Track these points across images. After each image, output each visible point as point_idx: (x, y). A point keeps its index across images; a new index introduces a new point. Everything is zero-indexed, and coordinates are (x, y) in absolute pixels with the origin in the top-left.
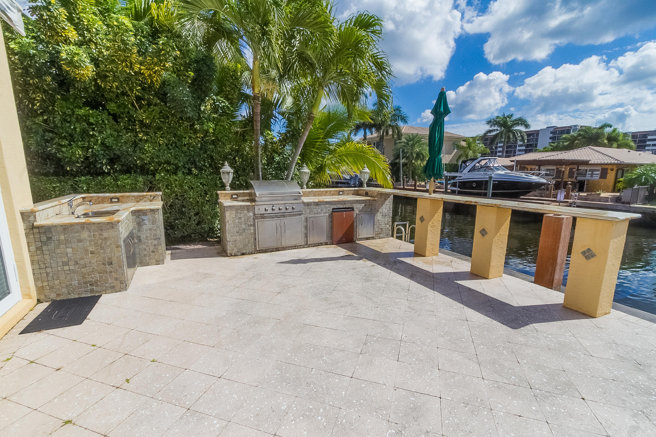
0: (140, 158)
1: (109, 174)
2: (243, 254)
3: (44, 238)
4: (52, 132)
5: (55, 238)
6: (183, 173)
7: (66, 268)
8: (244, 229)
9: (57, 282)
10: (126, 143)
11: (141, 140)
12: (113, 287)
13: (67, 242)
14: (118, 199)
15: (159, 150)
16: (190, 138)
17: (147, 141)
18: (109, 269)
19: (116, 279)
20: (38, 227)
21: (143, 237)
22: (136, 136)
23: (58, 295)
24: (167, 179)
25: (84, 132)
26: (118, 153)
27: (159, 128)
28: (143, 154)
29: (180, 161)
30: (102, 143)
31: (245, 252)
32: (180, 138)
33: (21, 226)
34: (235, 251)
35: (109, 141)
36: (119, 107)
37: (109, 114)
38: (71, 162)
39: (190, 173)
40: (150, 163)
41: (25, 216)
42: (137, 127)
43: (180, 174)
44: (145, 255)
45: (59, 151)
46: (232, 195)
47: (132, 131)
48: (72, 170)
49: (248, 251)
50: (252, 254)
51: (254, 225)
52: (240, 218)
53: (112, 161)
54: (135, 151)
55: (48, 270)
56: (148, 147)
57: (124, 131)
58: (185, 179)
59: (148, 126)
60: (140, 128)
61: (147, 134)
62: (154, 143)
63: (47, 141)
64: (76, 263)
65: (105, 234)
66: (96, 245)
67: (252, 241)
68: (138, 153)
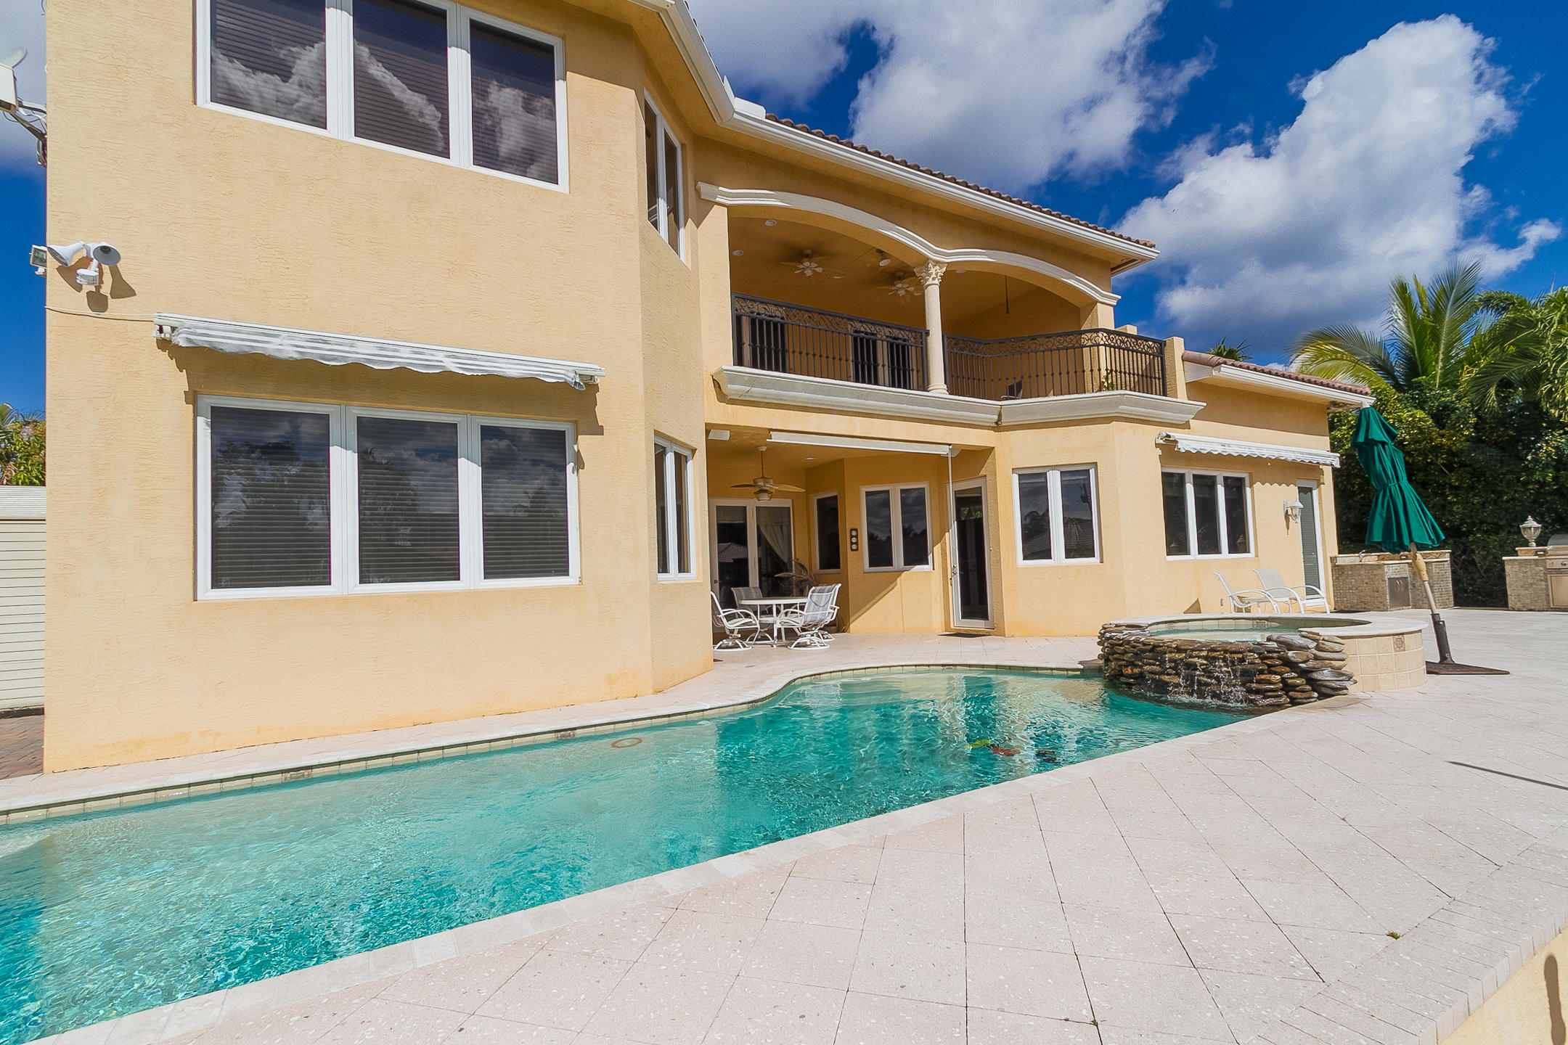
2: (1531, 610)
3: (1340, 573)
5: (1346, 573)
7: (1351, 591)
8: (1532, 584)
9: (1345, 599)
11: (1450, 503)
12: (1379, 608)
14: (1407, 556)
15: (1472, 511)
18: (1376, 594)
19: (1381, 603)
20: (1338, 566)
21: (1417, 584)
22: (1445, 500)
23: (1345, 607)
24: (1484, 540)
27: (1472, 488)
28: (1452, 515)
29: (1501, 520)
31: (1533, 608)
32: (1500, 494)
34: (1519, 605)
36: (1426, 476)
40: (1462, 524)
41: (1333, 559)
42: (1447, 490)
43: (1503, 534)
44: (1419, 600)
46: (1536, 552)
47: (1442, 494)
49: (1537, 608)
50: (1543, 611)
51: (1546, 580)
52: (1526, 572)
55: (1341, 591)
56: (1458, 508)
57: (1432, 497)
58: (1508, 539)
59: (1457, 488)
60: (1450, 490)
61: (1457, 496)
64: (1357, 589)
65: (1375, 572)
66: (1369, 578)
67: (1544, 597)
68: (1447, 516)
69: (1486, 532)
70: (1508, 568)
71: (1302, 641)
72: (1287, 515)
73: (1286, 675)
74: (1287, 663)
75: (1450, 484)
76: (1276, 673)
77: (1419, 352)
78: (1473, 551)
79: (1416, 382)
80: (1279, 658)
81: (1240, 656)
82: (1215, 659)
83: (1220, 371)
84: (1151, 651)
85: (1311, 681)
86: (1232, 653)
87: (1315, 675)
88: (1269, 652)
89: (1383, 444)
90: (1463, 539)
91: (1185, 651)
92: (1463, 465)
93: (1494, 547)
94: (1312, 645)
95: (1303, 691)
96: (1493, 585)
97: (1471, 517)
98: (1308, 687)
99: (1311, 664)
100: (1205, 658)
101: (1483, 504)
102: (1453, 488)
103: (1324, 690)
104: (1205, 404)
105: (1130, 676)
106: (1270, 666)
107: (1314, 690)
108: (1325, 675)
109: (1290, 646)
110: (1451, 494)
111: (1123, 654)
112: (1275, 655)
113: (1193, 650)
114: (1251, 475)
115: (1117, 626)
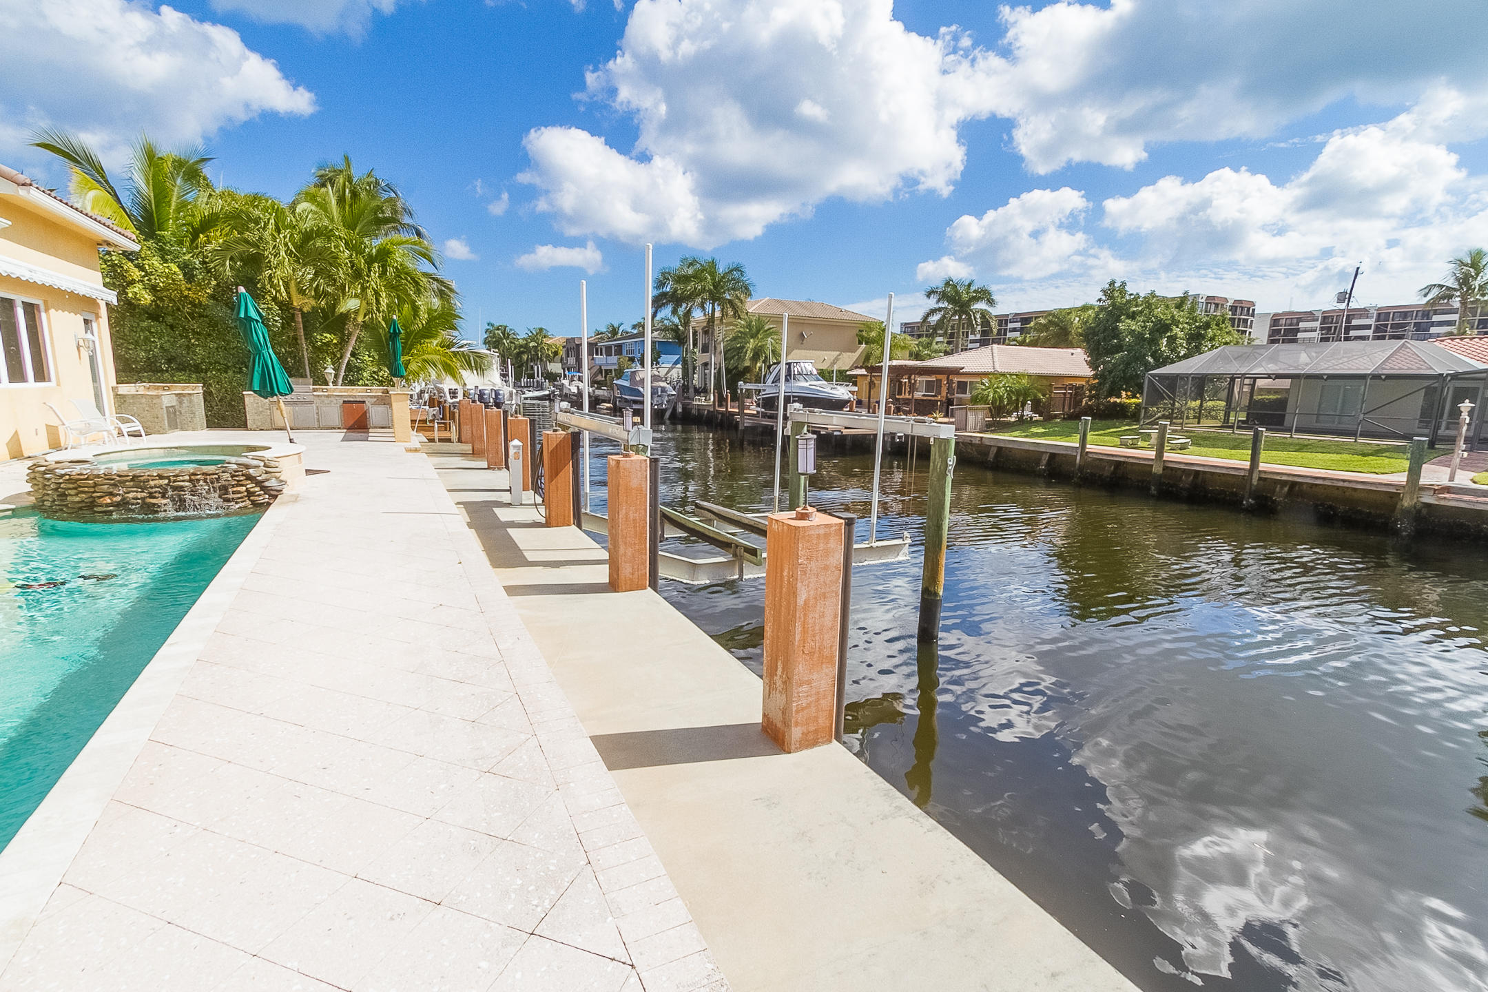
0: (192, 359)
1: (167, 371)
2: (262, 430)
3: (122, 401)
4: (122, 339)
5: (126, 401)
6: (234, 372)
8: (262, 412)
10: (180, 347)
11: (193, 345)
12: (161, 430)
13: (134, 403)
15: (209, 353)
16: (238, 342)
17: (198, 345)
18: (156, 420)
19: (161, 427)
20: (119, 395)
21: (183, 411)
22: (189, 342)
25: (147, 338)
26: (174, 354)
27: (209, 335)
28: (196, 355)
30: (161, 347)
31: (263, 428)
32: (228, 342)
33: (112, 393)
34: (254, 427)
35: (167, 346)
36: (174, 319)
37: (167, 325)
38: (136, 362)
39: (241, 372)
40: (202, 363)
41: (114, 389)
43: (230, 373)
45: (126, 353)
47: (187, 337)
48: (136, 367)
49: (266, 428)
50: (268, 430)
53: (169, 361)
54: (188, 354)
56: (200, 350)
57: (179, 338)
59: (198, 333)
60: (193, 334)
61: (198, 340)
62: (204, 347)
63: (119, 346)
65: (154, 401)
66: (149, 406)
67: (269, 420)
68: (191, 355)
69: (219, 370)
70: (246, 399)
71: (255, 463)
72: (78, 347)
73: (248, 486)
74: (249, 478)
75: (193, 330)
76: (242, 485)
77: (156, 207)
78: (210, 385)
79: (159, 235)
80: (243, 475)
81: (217, 476)
82: (198, 480)
83: (29, 192)
84: (132, 480)
85: (263, 488)
86: (209, 475)
87: (266, 484)
88: (235, 472)
89: (257, 321)
90: (203, 375)
91: (168, 478)
92: (201, 316)
93: (226, 383)
94: (262, 464)
95: (259, 495)
96: (225, 411)
97: (209, 357)
98: (262, 492)
99: (264, 476)
100: (190, 481)
101: (217, 349)
102: (194, 332)
103: (272, 492)
104: (10, 223)
105: (107, 505)
106: (238, 481)
107: (265, 494)
108: (272, 483)
109: (248, 467)
110: (194, 338)
111: (94, 487)
112: (240, 473)
113: (174, 476)
114: (45, 302)
115: (56, 463)
